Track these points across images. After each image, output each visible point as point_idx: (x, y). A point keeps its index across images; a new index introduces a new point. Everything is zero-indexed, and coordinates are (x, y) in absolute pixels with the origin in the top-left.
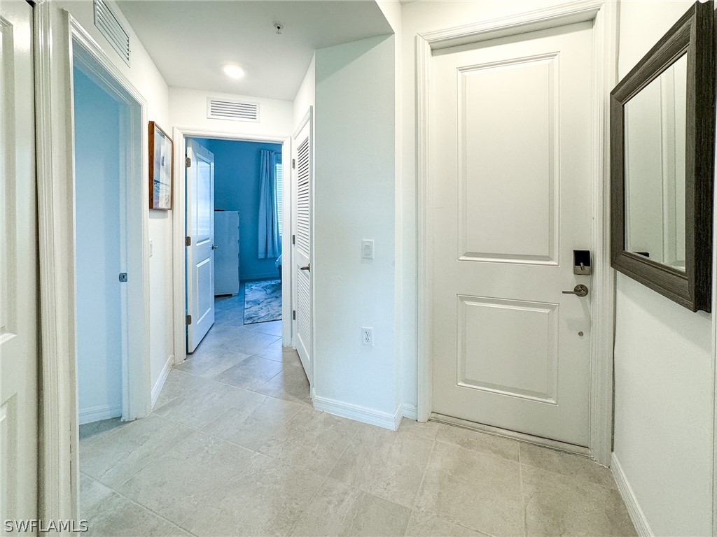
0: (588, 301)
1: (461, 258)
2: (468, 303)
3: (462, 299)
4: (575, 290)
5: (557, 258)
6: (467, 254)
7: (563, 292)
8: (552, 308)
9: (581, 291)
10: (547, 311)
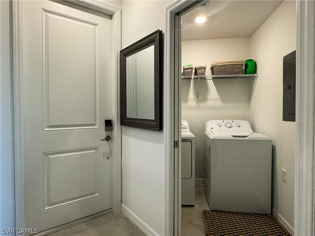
0: (110, 142)
1: (45, 130)
2: (50, 157)
3: (47, 154)
4: (106, 138)
5: (98, 124)
6: (50, 127)
7: (102, 140)
8: (96, 149)
9: (108, 138)
10: (94, 151)
